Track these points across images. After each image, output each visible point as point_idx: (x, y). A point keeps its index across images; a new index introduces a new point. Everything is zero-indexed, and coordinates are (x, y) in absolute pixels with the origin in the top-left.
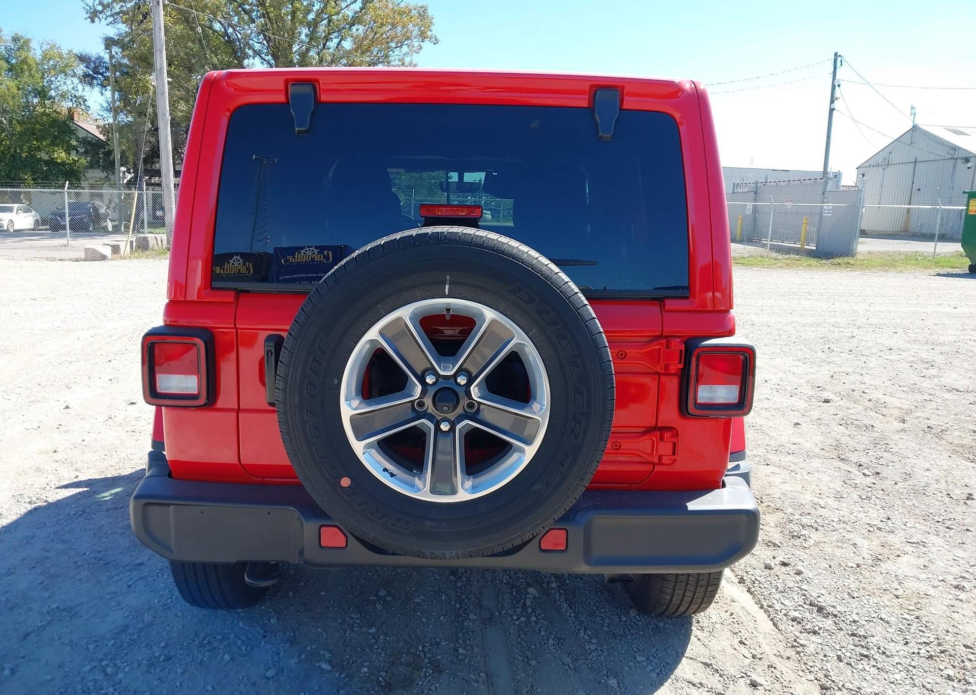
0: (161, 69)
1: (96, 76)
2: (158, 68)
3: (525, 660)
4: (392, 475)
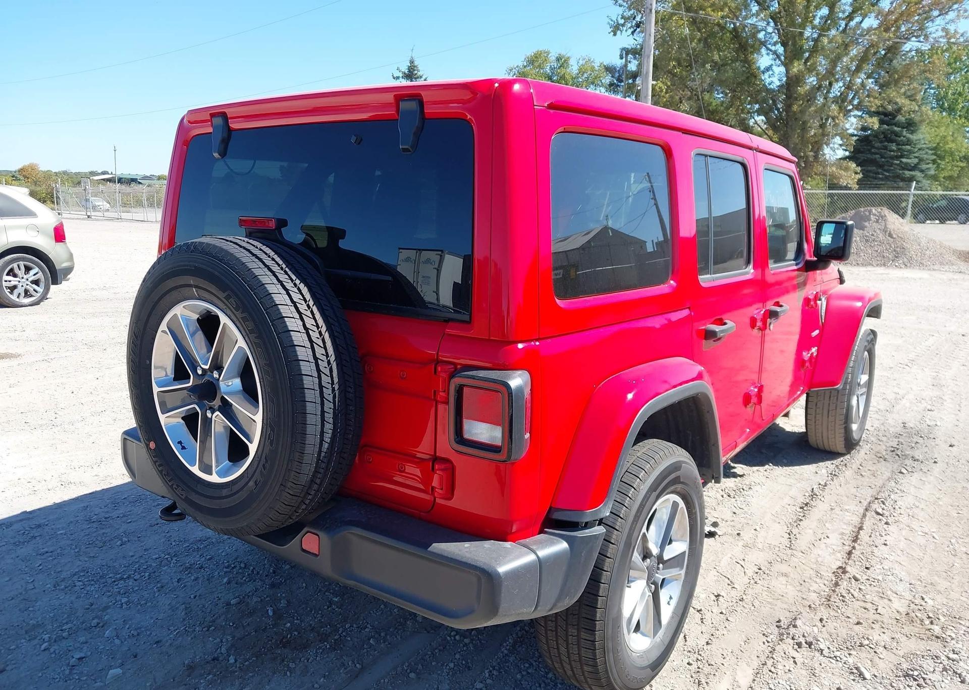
0: (647, 73)
1: (619, 84)
2: (645, 73)
3: (408, 671)
4: (183, 448)
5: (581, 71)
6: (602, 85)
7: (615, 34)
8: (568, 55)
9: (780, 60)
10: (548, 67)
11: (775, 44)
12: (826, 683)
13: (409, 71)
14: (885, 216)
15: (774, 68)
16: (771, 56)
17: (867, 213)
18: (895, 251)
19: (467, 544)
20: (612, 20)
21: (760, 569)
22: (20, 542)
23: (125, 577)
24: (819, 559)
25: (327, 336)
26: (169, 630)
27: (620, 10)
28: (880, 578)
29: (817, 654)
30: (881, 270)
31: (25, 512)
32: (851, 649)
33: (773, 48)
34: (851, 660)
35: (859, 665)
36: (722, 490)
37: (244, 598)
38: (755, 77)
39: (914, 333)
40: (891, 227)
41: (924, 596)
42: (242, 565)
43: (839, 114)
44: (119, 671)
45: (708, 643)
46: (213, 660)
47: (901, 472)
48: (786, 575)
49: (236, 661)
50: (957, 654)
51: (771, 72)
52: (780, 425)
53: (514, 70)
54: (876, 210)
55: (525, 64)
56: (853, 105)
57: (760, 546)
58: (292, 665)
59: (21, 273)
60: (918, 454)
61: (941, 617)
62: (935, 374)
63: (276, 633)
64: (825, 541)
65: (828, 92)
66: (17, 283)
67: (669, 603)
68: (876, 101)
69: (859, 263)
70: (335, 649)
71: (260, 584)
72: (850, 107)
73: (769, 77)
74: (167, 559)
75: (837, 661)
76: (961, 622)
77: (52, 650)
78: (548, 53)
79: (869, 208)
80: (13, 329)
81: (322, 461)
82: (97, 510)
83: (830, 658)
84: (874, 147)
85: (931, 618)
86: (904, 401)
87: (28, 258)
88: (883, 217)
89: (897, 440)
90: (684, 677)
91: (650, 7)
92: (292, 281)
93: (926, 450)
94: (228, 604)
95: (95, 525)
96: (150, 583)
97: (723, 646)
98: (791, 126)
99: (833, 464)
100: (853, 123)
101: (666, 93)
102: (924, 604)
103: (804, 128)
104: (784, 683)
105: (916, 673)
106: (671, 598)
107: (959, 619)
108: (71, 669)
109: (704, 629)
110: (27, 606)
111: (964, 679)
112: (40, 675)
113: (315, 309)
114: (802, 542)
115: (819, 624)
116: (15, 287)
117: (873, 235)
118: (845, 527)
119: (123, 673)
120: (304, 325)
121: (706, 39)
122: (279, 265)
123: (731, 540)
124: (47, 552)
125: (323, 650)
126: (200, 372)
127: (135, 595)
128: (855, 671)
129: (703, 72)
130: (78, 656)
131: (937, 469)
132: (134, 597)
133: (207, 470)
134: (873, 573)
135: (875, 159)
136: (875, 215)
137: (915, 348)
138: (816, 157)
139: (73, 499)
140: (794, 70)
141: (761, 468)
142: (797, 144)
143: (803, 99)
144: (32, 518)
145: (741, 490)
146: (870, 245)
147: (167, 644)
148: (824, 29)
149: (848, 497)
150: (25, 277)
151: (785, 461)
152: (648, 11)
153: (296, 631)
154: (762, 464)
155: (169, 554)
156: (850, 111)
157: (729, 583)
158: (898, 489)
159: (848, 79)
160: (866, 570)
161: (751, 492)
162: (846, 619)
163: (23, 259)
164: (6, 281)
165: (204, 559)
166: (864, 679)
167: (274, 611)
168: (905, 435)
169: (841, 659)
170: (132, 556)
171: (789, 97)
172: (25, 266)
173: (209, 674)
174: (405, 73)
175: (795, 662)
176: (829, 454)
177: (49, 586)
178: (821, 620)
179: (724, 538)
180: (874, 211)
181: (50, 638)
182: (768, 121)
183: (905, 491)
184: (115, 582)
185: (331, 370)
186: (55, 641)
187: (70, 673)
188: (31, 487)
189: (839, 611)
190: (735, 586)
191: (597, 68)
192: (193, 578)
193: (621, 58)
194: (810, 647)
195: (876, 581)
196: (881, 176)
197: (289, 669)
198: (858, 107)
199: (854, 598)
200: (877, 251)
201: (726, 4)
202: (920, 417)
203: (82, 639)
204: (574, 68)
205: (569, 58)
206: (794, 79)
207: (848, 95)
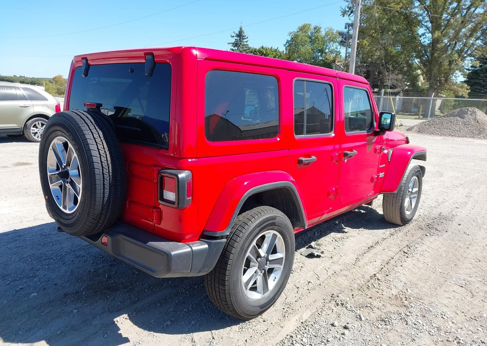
0: (355, 37)
3: (157, 302)
4: (58, 199)
5: (327, 34)
6: (337, 42)
7: (344, 16)
8: (320, 26)
9: (429, 30)
10: (310, 32)
11: (427, 22)
12: (343, 320)
13: (239, 33)
14: (476, 112)
15: (426, 34)
16: (424, 28)
17: (466, 110)
18: (479, 130)
19: (163, 243)
20: (342, 9)
21: (335, 273)
22: (9, 242)
23: (50, 258)
24: (367, 271)
25: (108, 153)
26: (62, 280)
27: (347, 4)
28: (391, 280)
29: (344, 309)
30: (470, 140)
31: (15, 230)
32: (361, 308)
33: (425, 24)
34: (359, 312)
35: (361, 314)
36: (333, 238)
37: (97, 269)
38: (416, 38)
39: (469, 171)
40: (478, 117)
41: (408, 289)
42: (101, 257)
43: (458, 58)
44: (36, 294)
45: (296, 301)
46: (76, 292)
47: (426, 235)
48: (346, 276)
49: (85, 293)
50: (411, 313)
51: (424, 36)
52: (377, 211)
53: (292, 33)
54: (471, 109)
55: (298, 31)
56: (467, 54)
57: (340, 263)
58: (108, 297)
59: (39, 126)
60: (439, 228)
61: (411, 298)
62: (469, 191)
63: (106, 284)
64: (373, 263)
65: (454, 47)
66: (37, 131)
67: (274, 280)
68: (479, 52)
69: (460, 135)
70: (129, 292)
71: (106, 264)
72: (466, 55)
73: (424, 39)
74: (70, 252)
75: (353, 312)
76: (420, 300)
77: (11, 284)
78: (310, 25)
79: (467, 108)
80: (32, 152)
81: (105, 205)
82: (46, 231)
83: (350, 310)
84: (480, 76)
85: (407, 298)
86: (447, 203)
87: (43, 120)
88: (474, 112)
89: (432, 221)
90: (279, 314)
91: (358, 3)
92: (96, 129)
93: (445, 226)
94: (90, 272)
95: (43, 237)
96: (59, 261)
97: (303, 303)
98: (433, 64)
99: (394, 230)
100: (466, 64)
101: (368, 46)
102: (406, 292)
103: (441, 65)
104: (323, 319)
105: (386, 319)
106: (275, 278)
107: (420, 299)
108: (16, 292)
109: (297, 295)
110: (6, 267)
111: (408, 323)
112: (4, 293)
113: (104, 141)
114: (361, 263)
115: (351, 297)
116: (36, 133)
117: (468, 122)
118: (386, 257)
119: (37, 295)
120: (98, 148)
121: (390, 19)
122: (92, 123)
123: (328, 259)
124: (20, 246)
125: (124, 292)
126: (63, 167)
127: (52, 265)
128: (358, 316)
129: (387, 36)
130: (20, 287)
131: (446, 235)
132: (51, 267)
133: (65, 207)
134: (390, 278)
135: (480, 82)
136: (470, 111)
137: (466, 178)
138: (446, 80)
139: (37, 226)
140: (436, 35)
141: (357, 230)
142: (436, 74)
143: (440, 51)
144: (18, 233)
145: (343, 238)
146: (467, 127)
147: (59, 285)
148: (453, 15)
149: (395, 245)
150: (41, 128)
151: (371, 227)
152: (357, 5)
153: (115, 284)
154: (358, 228)
155: (71, 250)
156: (465, 57)
157: (318, 277)
158: (421, 242)
159: (465, 40)
160: (386, 276)
161: (347, 240)
162: (366, 296)
163: (41, 120)
164: (32, 130)
165: (85, 253)
166: (361, 320)
167: (108, 276)
168: (438, 218)
169: (354, 311)
170: (55, 250)
171: (433, 49)
172: (42, 123)
173: (72, 298)
174: (237, 34)
175: (333, 311)
176: (394, 225)
177: (17, 260)
178: (353, 295)
179: (324, 259)
180: (470, 109)
181: (11, 280)
182: (421, 62)
183: (424, 243)
184: (45, 260)
185: (109, 167)
186: (13, 281)
187: (16, 293)
188: (21, 220)
189: (364, 292)
190: (319, 279)
191: (335, 33)
192: (78, 260)
193: (346, 28)
194: (342, 306)
195: (389, 281)
196: (483, 91)
197: (107, 299)
198: (470, 55)
199: (375, 287)
200: (470, 130)
201: (401, 1)
202: (450, 211)
203: (24, 281)
204: (323, 33)
205: (320, 28)
206: (436, 40)
207: (464, 49)
